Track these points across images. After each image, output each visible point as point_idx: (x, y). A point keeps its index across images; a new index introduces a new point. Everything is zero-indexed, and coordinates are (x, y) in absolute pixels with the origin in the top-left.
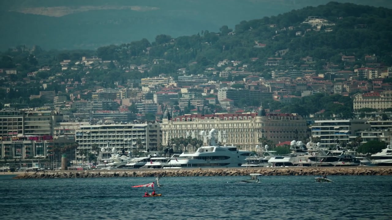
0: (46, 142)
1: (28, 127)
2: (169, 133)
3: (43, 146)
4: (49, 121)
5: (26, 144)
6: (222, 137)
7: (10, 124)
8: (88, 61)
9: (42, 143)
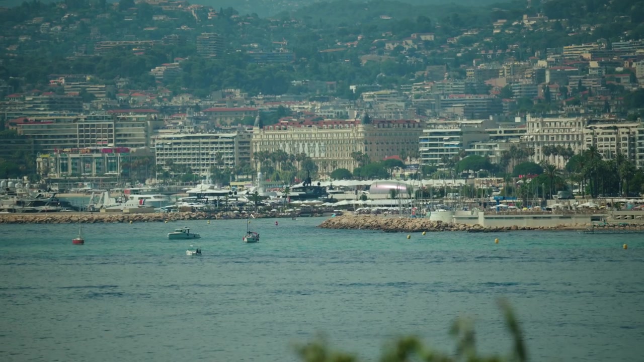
0: (119, 155)
1: (120, 135)
2: (260, 145)
3: (116, 161)
4: (144, 128)
5: (96, 158)
6: (320, 151)
7: (99, 131)
8: (529, 21)
9: (114, 156)
